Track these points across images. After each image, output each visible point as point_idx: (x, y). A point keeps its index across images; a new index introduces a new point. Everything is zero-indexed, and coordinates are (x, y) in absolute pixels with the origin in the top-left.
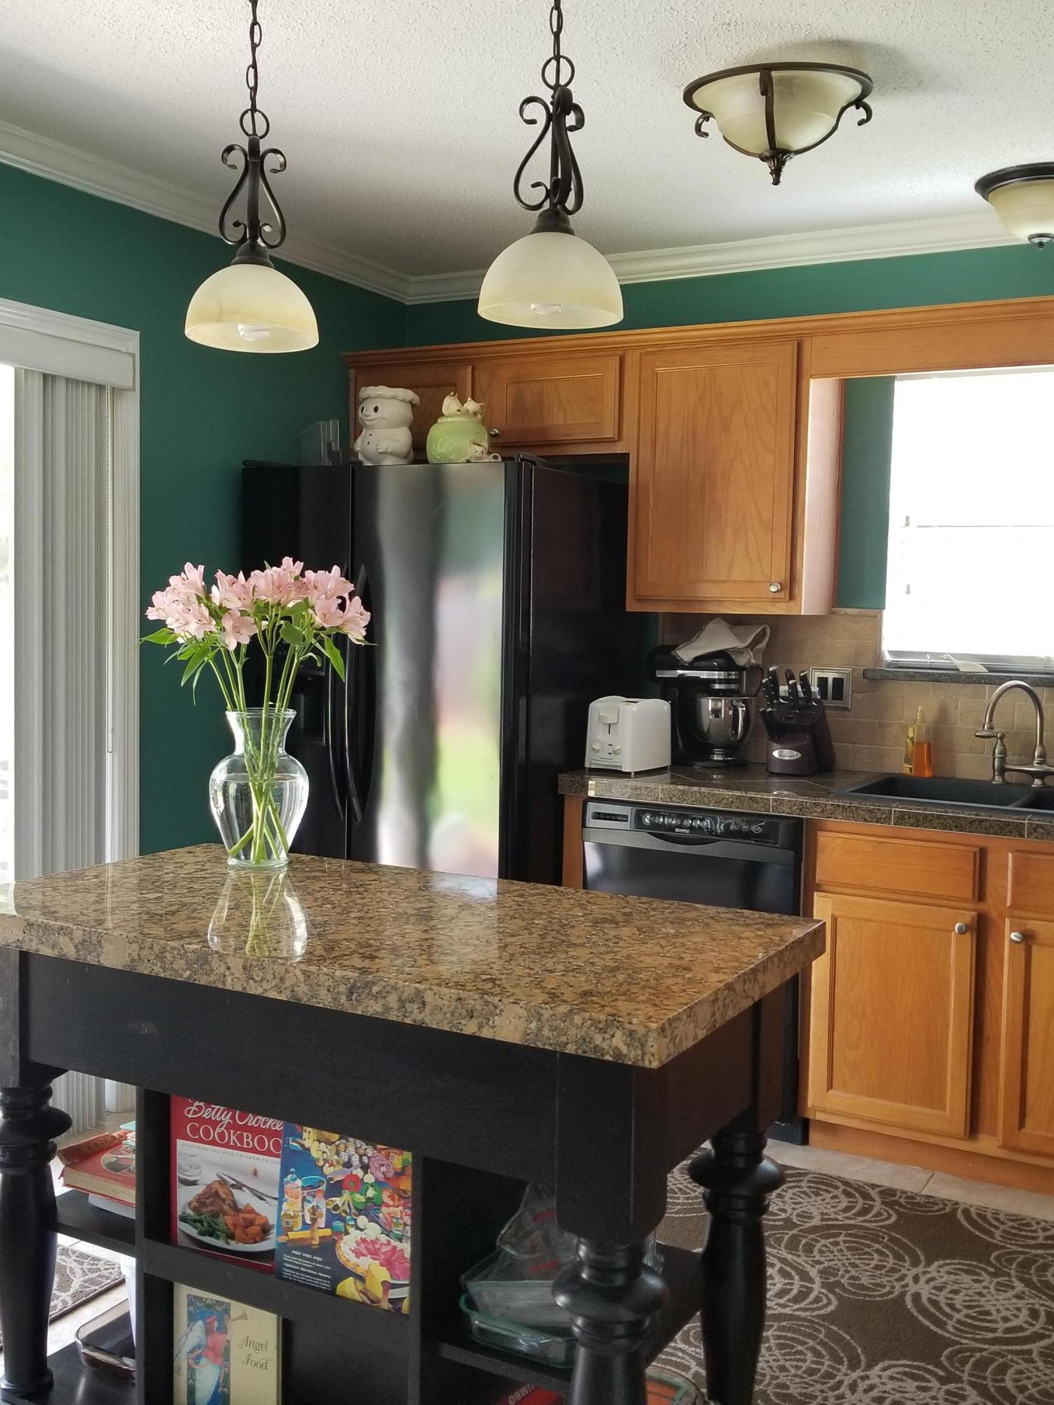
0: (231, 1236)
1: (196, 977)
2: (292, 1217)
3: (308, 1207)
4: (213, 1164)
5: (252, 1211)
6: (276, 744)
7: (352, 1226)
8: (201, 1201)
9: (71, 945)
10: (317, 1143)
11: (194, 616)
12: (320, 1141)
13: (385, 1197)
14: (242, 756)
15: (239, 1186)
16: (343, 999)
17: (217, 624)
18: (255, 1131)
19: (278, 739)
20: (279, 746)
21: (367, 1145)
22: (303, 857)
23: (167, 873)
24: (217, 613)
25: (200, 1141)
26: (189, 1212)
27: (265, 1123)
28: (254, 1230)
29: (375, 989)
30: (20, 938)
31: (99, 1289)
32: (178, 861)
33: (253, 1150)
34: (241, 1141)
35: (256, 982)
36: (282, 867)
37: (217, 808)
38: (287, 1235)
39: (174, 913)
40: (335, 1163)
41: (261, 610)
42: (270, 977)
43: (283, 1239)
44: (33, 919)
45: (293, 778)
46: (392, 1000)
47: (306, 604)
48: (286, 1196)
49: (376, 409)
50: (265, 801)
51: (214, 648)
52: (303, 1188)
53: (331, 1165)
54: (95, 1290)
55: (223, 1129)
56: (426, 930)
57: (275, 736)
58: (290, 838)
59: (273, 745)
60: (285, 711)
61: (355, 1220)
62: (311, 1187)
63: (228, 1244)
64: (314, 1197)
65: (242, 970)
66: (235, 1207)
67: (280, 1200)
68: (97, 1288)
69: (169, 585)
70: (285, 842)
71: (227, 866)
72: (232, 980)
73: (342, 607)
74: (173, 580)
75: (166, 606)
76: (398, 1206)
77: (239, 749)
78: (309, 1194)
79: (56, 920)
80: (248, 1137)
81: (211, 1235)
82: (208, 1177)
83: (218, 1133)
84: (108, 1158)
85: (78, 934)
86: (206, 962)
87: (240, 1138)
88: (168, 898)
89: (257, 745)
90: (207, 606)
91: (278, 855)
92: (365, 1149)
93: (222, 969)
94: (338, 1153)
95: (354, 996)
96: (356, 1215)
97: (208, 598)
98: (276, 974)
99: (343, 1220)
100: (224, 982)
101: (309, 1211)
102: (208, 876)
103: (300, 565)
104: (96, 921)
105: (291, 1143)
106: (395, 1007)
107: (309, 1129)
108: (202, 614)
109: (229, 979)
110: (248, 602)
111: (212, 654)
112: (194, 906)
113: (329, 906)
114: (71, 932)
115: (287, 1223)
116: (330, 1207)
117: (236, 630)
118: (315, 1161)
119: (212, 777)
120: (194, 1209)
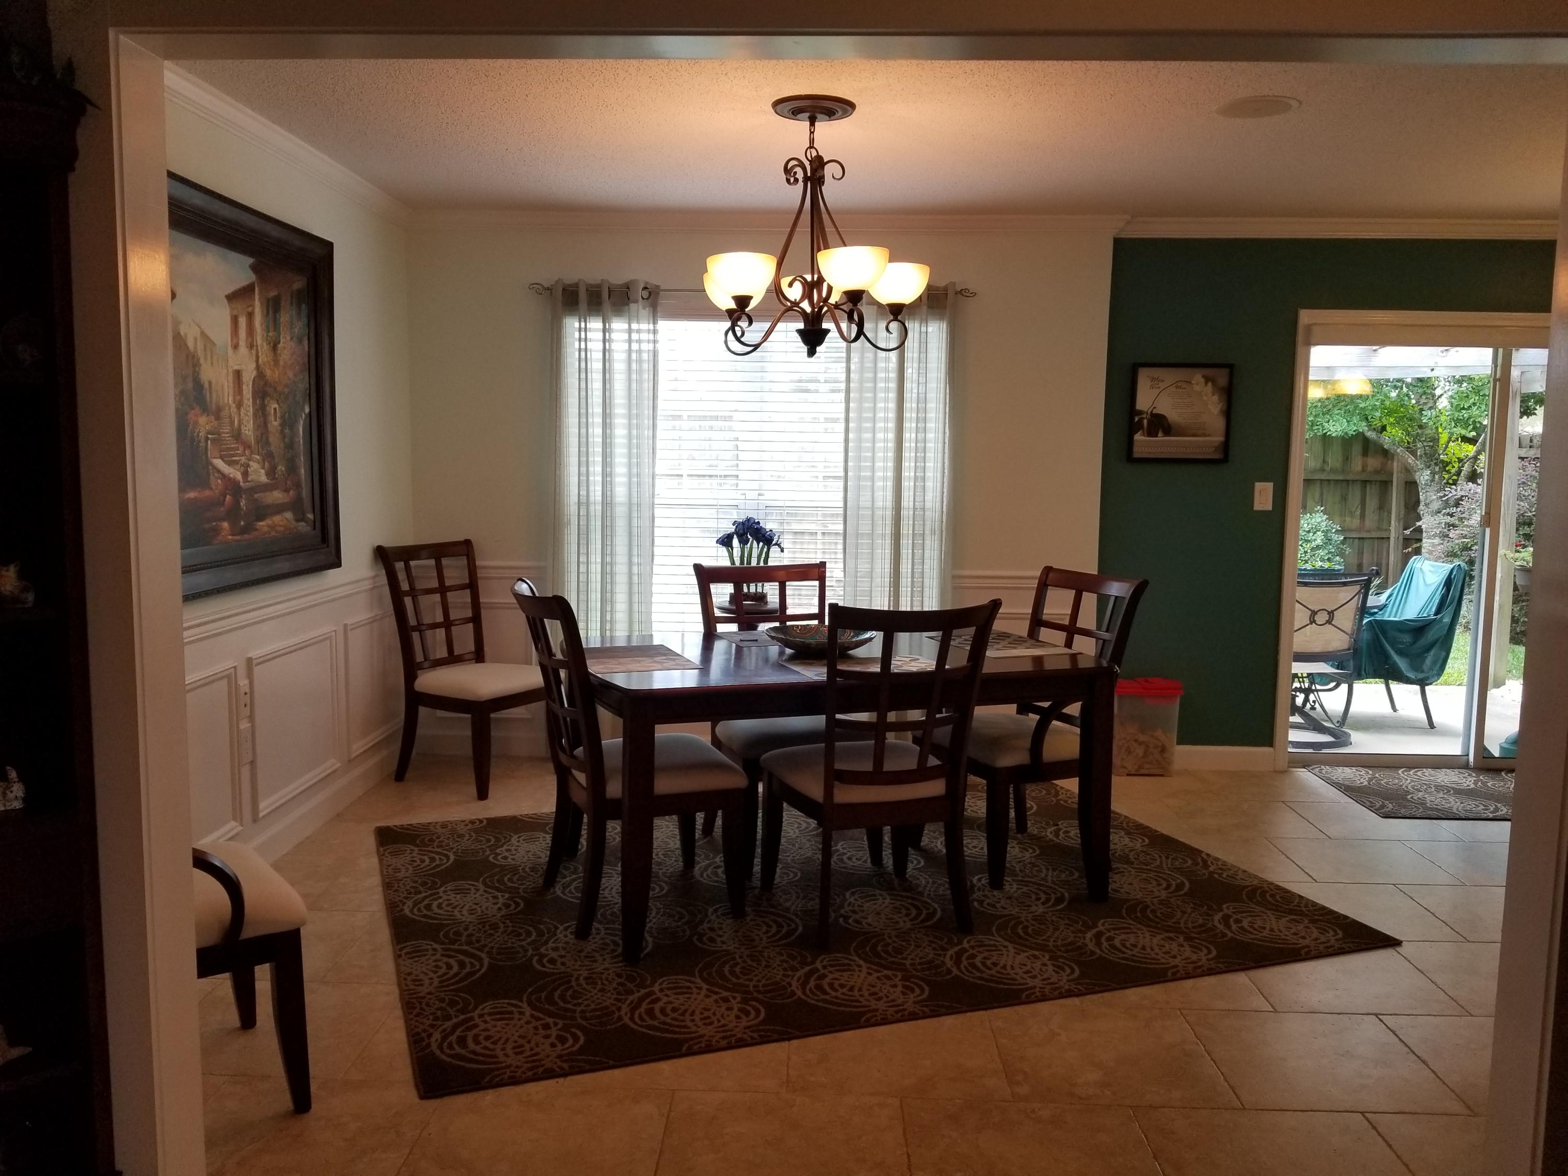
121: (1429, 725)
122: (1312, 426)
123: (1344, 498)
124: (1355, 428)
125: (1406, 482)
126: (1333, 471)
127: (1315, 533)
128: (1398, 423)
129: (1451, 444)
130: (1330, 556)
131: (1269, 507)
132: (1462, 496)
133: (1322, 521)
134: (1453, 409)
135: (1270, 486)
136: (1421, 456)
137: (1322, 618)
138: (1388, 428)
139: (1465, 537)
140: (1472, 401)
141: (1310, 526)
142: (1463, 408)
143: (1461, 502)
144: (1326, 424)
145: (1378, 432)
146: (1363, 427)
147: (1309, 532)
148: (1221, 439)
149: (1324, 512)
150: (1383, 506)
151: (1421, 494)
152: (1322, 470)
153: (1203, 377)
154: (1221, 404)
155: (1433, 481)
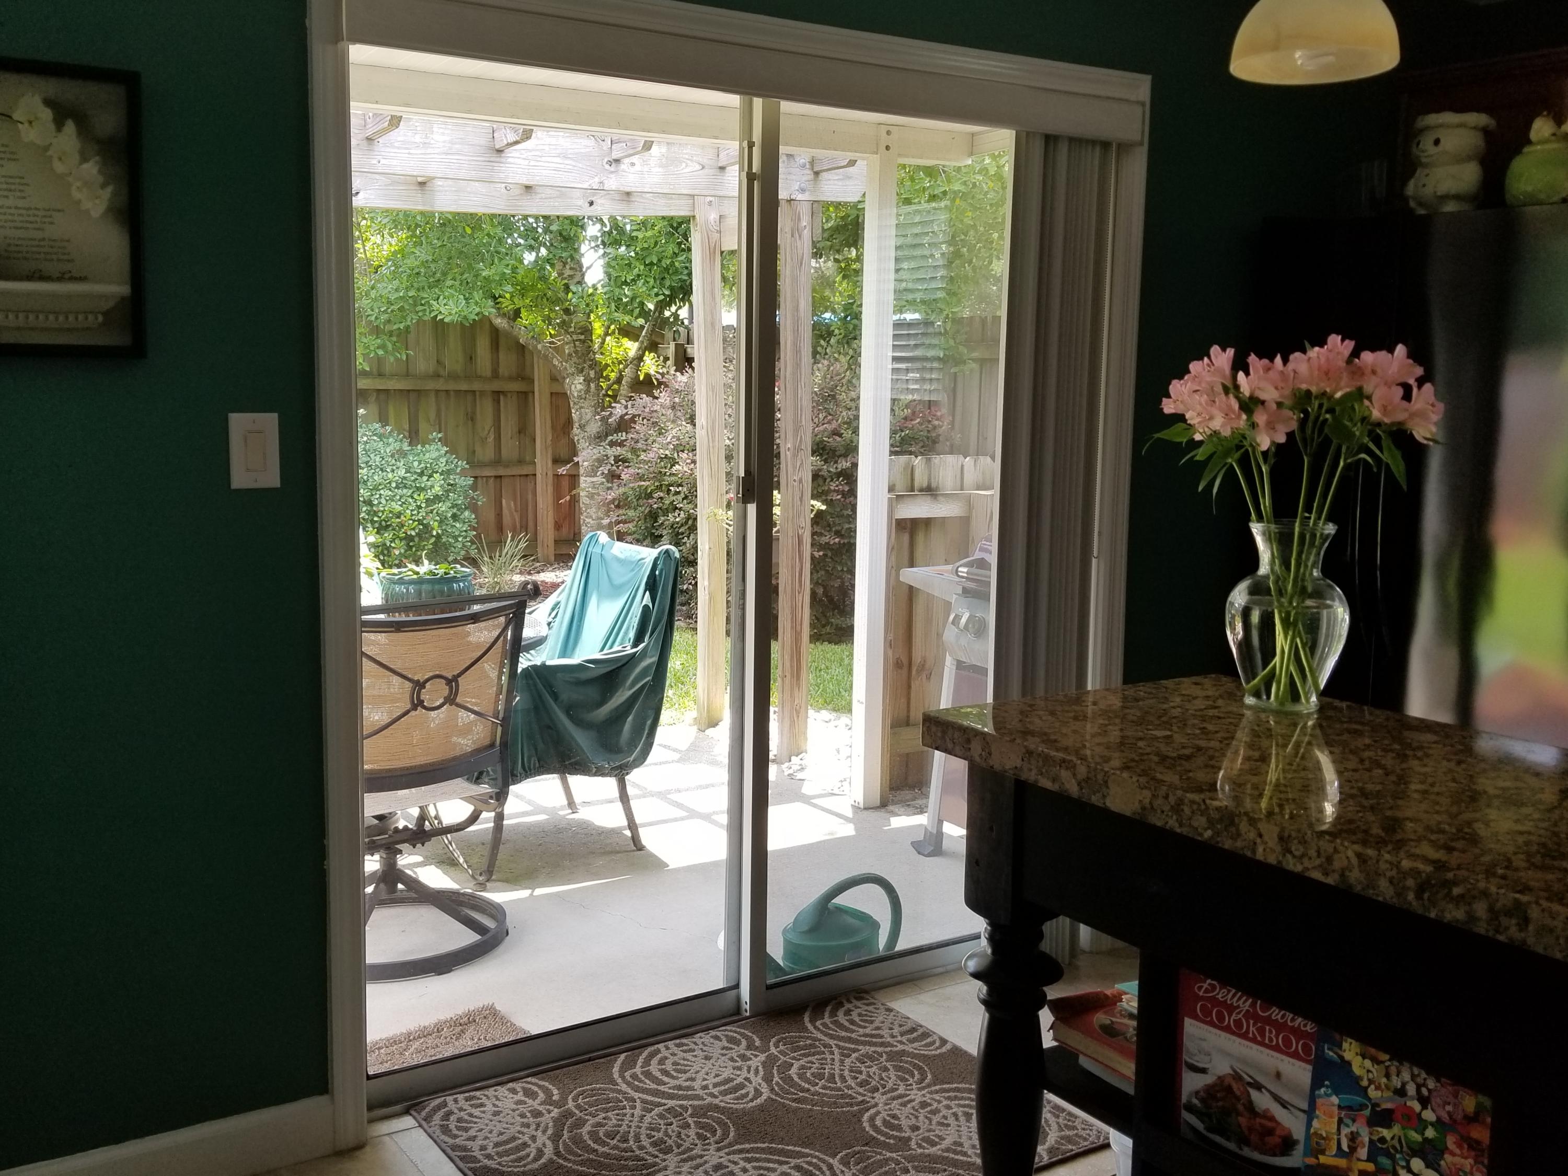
0: (1244, 1141)
1: (1219, 839)
2: (1324, 1138)
3: (1345, 1131)
4: (1226, 1054)
5: (1272, 1119)
6: (1310, 564)
7: (1403, 1167)
8: (1209, 1093)
9: (1073, 781)
10: (1360, 1058)
11: (1220, 409)
12: (1364, 1057)
13: (1451, 1141)
14: (1266, 577)
15: (1258, 1087)
16: (1411, 896)
17: (1248, 420)
18: (1280, 1027)
19: (1312, 558)
20: (1313, 566)
21: (1428, 1074)
22: (1337, 703)
23: (1174, 707)
24: (1249, 405)
25: (1211, 1024)
26: (1195, 1101)
27: (1293, 1020)
28: (1274, 1140)
29: (1456, 891)
30: (1018, 766)
31: (1075, 1149)
32: (1184, 692)
33: (1276, 1048)
34: (1263, 1035)
35: (1294, 857)
36: (1312, 714)
37: (1234, 635)
38: (1318, 1159)
39: (1188, 758)
40: (1383, 1086)
41: (1302, 399)
42: (1313, 853)
43: (1311, 1161)
44: (1032, 747)
45: (1330, 607)
46: (1480, 909)
47: (1360, 394)
48: (1317, 1112)
49: (1437, 142)
50: (1294, 633)
51: (1239, 447)
52: (1340, 1107)
53: (1377, 1088)
54: (1072, 1150)
55: (1240, 1016)
56: (1518, 820)
57: (1309, 553)
58: (1323, 681)
59: (1306, 566)
60: (1324, 524)
61: (1408, 1162)
62: (1350, 1108)
63: (1241, 1149)
64: (1354, 1121)
65: (1277, 840)
66: (1250, 1107)
67: (1310, 1114)
68: (1074, 1148)
69: (1188, 372)
70: (1316, 684)
71: (1243, 705)
72: (1264, 850)
73: (1407, 396)
74: (1194, 366)
75: (1186, 397)
76: (1466, 1158)
77: (1264, 569)
78: (1347, 1116)
79: (1057, 750)
80: (1271, 1032)
81: (1221, 1134)
82: (1221, 1067)
83: (1234, 1021)
84: (1100, 1018)
85: (1082, 770)
86: (1232, 823)
87: (1262, 1031)
88: (1179, 738)
89: (1286, 564)
90: (1237, 397)
91: (1308, 700)
92: (1425, 1079)
93: (1252, 835)
94: (1388, 1076)
95: (1426, 896)
96: (1408, 1155)
97: (1237, 387)
98: (1322, 852)
99: (1391, 1157)
100: (1254, 852)
101: (1346, 1135)
102: (1222, 715)
103: (1350, 345)
104: (1101, 757)
105: (1326, 1051)
106: (1484, 917)
107: (1349, 1040)
108: (1230, 407)
109: (1260, 850)
110: (1287, 392)
111: (1237, 455)
112: (1211, 753)
113: (1380, 771)
114: (1074, 766)
115: (1317, 1143)
116: (1375, 1138)
117: (1271, 426)
118: (1358, 1079)
119: (1229, 599)
120: (1202, 1100)
121: (635, 845)
122: (415, 305)
123: (471, 418)
124: (478, 310)
125: (551, 393)
126: (453, 376)
127: (430, 476)
128: (536, 306)
129: (608, 338)
130: (455, 510)
131: (271, 478)
132: (634, 416)
133: (441, 456)
134: (612, 283)
135: (270, 421)
136: (570, 355)
137: (434, 693)
138: (524, 314)
139: (641, 478)
140: (636, 271)
141: (422, 465)
142: (625, 283)
143: (633, 425)
144: (435, 303)
145: (509, 318)
146: (489, 309)
147: (421, 474)
148: (122, 289)
149: (444, 441)
150: (524, 430)
151: (573, 411)
152: (437, 376)
153: (48, 102)
154: (110, 189)
155: (588, 391)
